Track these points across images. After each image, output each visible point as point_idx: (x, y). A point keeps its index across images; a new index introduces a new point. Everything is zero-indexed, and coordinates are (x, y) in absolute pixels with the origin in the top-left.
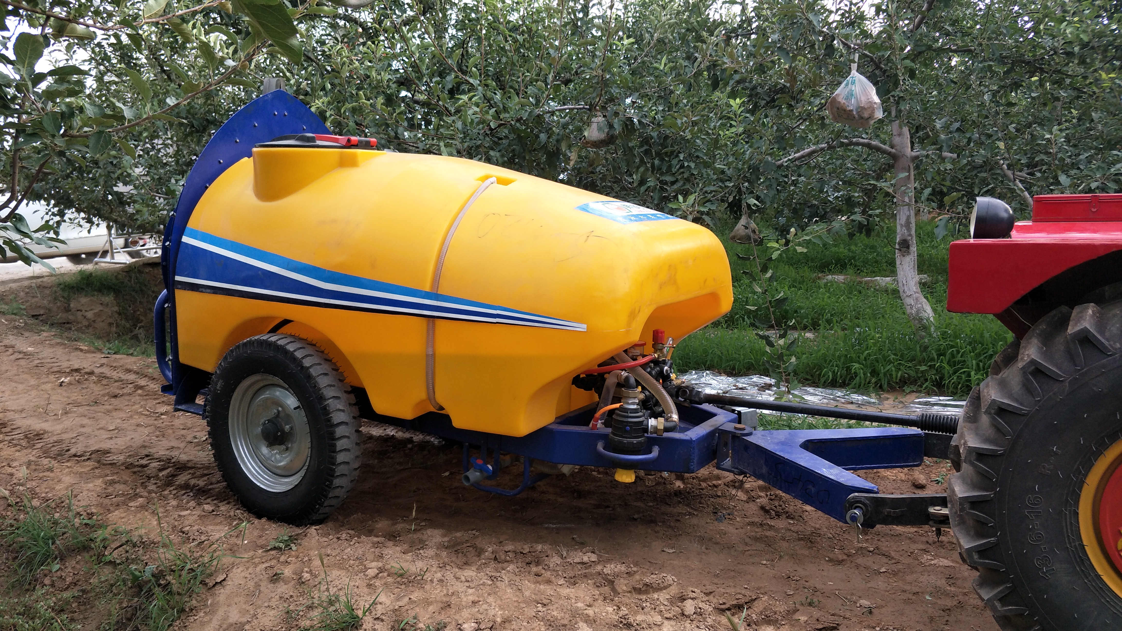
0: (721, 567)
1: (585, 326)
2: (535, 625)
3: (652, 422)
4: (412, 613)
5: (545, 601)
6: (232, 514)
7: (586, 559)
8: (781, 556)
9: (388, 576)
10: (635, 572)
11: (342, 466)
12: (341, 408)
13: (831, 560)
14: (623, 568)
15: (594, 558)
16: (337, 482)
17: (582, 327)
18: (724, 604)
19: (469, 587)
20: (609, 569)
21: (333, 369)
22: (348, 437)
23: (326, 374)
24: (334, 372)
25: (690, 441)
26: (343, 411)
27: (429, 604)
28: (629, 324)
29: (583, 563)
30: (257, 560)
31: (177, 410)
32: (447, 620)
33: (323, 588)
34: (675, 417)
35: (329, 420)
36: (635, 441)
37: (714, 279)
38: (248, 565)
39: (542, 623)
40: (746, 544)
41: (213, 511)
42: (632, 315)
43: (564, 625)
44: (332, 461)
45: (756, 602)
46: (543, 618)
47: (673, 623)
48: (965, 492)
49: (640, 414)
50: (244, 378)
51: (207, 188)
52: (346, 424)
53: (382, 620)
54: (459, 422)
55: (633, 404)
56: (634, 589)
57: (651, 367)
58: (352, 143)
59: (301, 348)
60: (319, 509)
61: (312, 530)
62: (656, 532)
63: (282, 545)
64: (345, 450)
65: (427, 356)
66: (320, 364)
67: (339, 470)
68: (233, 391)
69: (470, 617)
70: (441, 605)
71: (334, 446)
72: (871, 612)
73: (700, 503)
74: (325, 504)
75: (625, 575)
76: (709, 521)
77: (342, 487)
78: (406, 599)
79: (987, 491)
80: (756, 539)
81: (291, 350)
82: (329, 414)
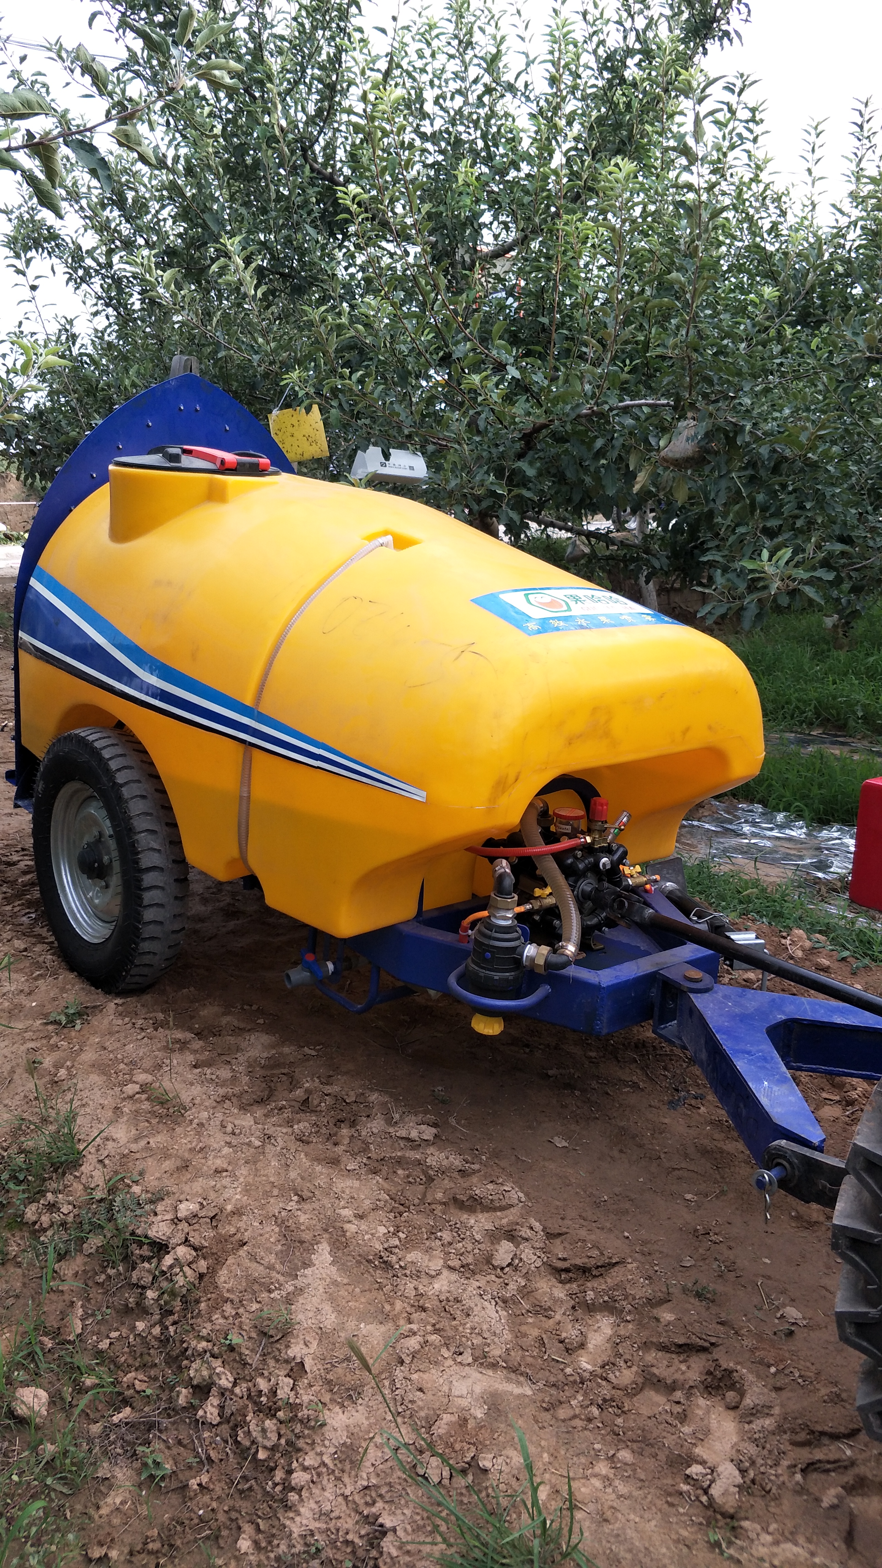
0: (617, 1190)
1: (424, 794)
2: (268, 1229)
3: (530, 950)
4: (140, 1165)
5: (306, 1194)
6: (41, 959)
7: (414, 1134)
8: (723, 1192)
9: (148, 1099)
10: (474, 1172)
11: (151, 927)
12: (156, 846)
14: (456, 1161)
15: (429, 1133)
16: (145, 946)
17: (420, 795)
18: (565, 1259)
19: (229, 1144)
20: (436, 1158)
21: (156, 790)
22: (162, 888)
23: (143, 797)
24: (158, 795)
25: (595, 988)
26: (159, 851)
27: (167, 1157)
28: (494, 798)
29: (408, 1139)
30: (28, 1035)
31: (16, 806)
32: (174, 1189)
33: (69, 1096)
34: (571, 949)
35: (137, 862)
36: (497, 976)
37: (710, 728)
38: (16, 1038)
39: (277, 1229)
40: (686, 1156)
42: (501, 786)
43: (302, 1242)
44: (138, 917)
45: (616, 1269)
46: (283, 1222)
47: (454, 1276)
49: (514, 935)
50: (64, 784)
52: (161, 869)
53: (105, 1166)
54: (275, 898)
55: (506, 918)
56: (455, 1199)
57: (575, 857)
58: (227, 466)
59: (121, 755)
60: (125, 977)
61: (112, 1005)
62: (562, 1106)
63: (63, 1019)
64: (157, 905)
65: (241, 797)
66: (139, 781)
67: (148, 931)
68: (54, 797)
69: (200, 1191)
70: (179, 1163)
71: (140, 898)
74: (132, 972)
75: (456, 1175)
76: (655, 1103)
77: (155, 954)
78: (143, 1143)
80: (705, 1152)
81: (107, 756)
82: (138, 853)
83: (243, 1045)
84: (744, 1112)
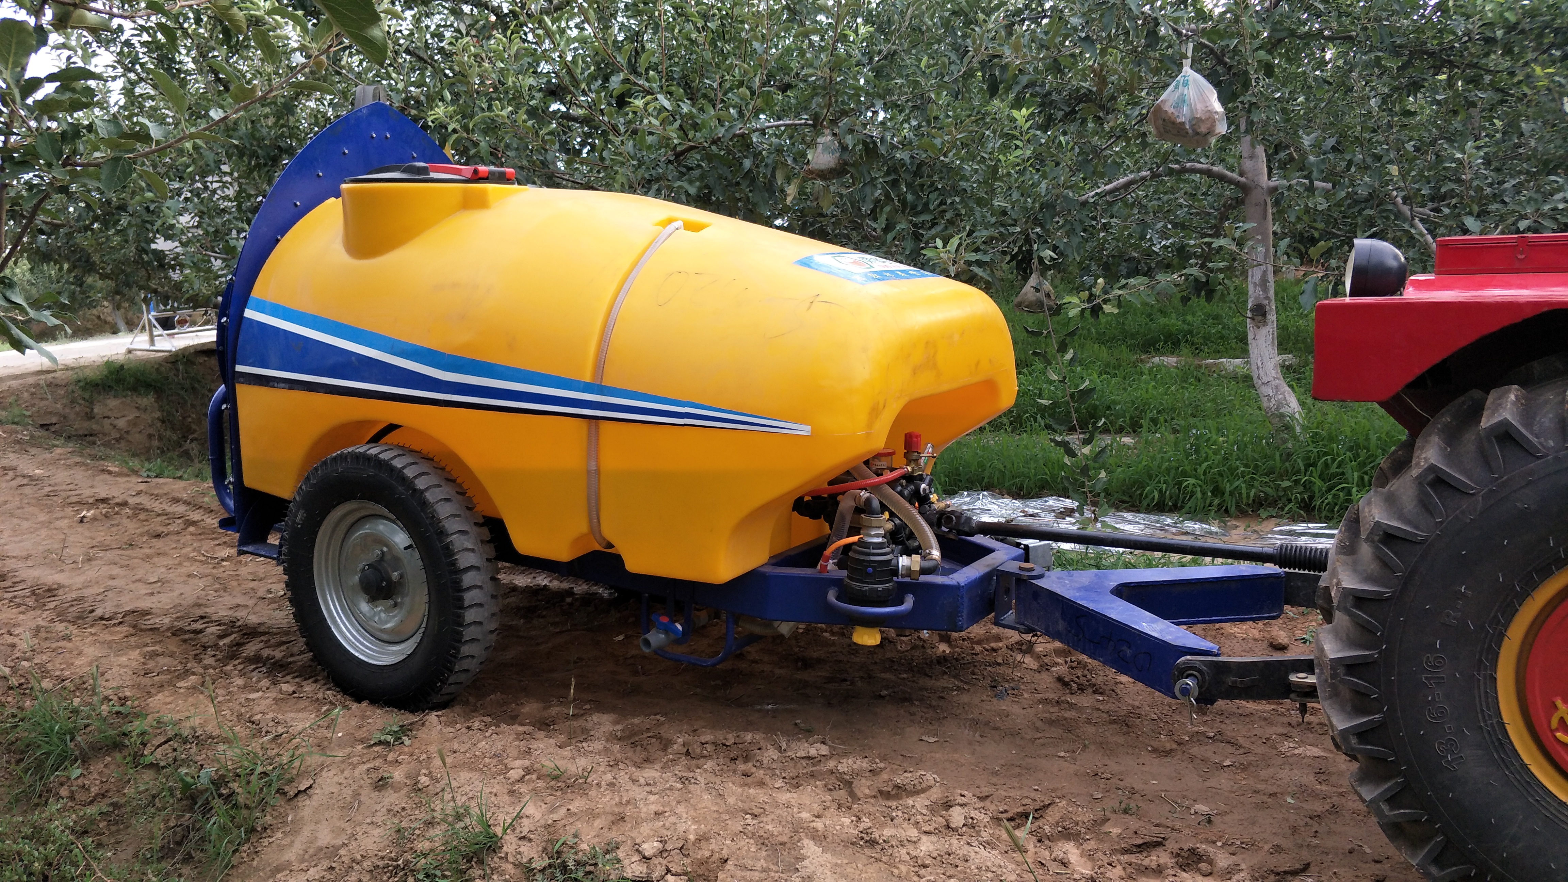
0: (1002, 762)
1: (808, 428)
2: (743, 843)
3: (904, 561)
4: (571, 830)
5: (756, 811)
6: (320, 696)
7: (813, 752)
8: (1085, 746)
9: (538, 778)
10: (882, 770)
11: (472, 628)
12: (470, 546)
13: (1154, 750)
14: (866, 764)
15: (824, 750)
16: (465, 650)
17: (804, 430)
18: (1006, 811)
19: (650, 793)
20: (846, 765)
21: (458, 493)
22: (480, 587)
23: (447, 500)
24: (460, 497)
25: (958, 587)
26: (473, 551)
27: (598, 816)
28: (870, 424)
29: (809, 758)
30: (355, 760)
31: (241, 553)
32: (621, 838)
33: (447, 796)
34: (936, 554)
35: (454, 563)
36: (880, 587)
37: (990, 361)
38: (343, 766)
39: (752, 841)
40: (1037, 729)
41: (294, 692)
42: (875, 412)
43: (783, 844)
44: (459, 621)
45: (1050, 809)
46: (753, 834)
47: (933, 838)
48: (1338, 651)
49: (887, 550)
50: (334, 507)
51: (278, 241)
52: (477, 568)
53: (530, 840)
54: (634, 564)
55: (877, 536)
56: (881, 792)
57: (902, 485)
58: (480, 175)
59: (413, 464)
60: (441, 688)
61: (432, 717)
62: (911, 714)
63: (390, 738)
64: (476, 605)
65: (589, 472)
66: (439, 486)
67: (469, 633)
68: (319, 525)
69: (652, 833)
70: (611, 818)
71: (461, 599)
72: (1209, 821)
73: (973, 673)
74: (451, 680)
75: (868, 774)
76: (985, 698)
77: (473, 657)
78: (563, 811)
79: (1370, 649)
80: (1051, 723)
81: (399, 466)
82: (454, 554)
83: (589, 725)
84: (1129, 652)
